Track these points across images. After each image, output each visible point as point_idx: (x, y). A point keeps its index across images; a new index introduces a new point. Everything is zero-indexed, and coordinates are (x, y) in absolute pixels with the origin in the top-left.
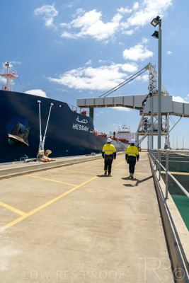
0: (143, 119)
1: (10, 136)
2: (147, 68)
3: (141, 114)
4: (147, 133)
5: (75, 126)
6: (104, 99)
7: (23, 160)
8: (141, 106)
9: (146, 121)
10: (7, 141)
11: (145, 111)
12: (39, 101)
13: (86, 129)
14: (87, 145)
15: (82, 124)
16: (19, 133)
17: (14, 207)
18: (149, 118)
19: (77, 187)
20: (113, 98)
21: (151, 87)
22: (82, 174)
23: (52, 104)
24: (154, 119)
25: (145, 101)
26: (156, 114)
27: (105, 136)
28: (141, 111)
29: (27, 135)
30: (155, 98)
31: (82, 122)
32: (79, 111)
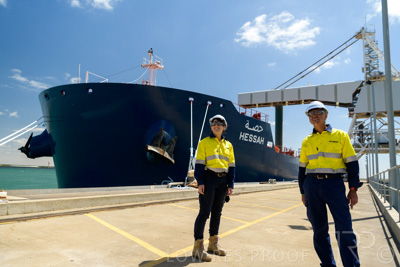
0: (356, 123)
1: (150, 148)
2: (359, 35)
3: (351, 115)
4: (363, 149)
5: (243, 136)
6: (282, 92)
7: (166, 183)
8: (350, 101)
9: (361, 127)
10: (145, 155)
11: (357, 110)
12: (191, 99)
13: (260, 141)
14: (261, 167)
15: (254, 133)
16: (163, 144)
17: (150, 243)
18: (367, 121)
19: (248, 224)
20: (299, 90)
21: (368, 68)
22: (255, 208)
23: (210, 103)
24: (378, 123)
25: (358, 91)
26: (380, 115)
27: (291, 153)
28: (350, 110)
29: (173, 147)
30: (379, 86)
31: (254, 129)
32: (250, 113)
